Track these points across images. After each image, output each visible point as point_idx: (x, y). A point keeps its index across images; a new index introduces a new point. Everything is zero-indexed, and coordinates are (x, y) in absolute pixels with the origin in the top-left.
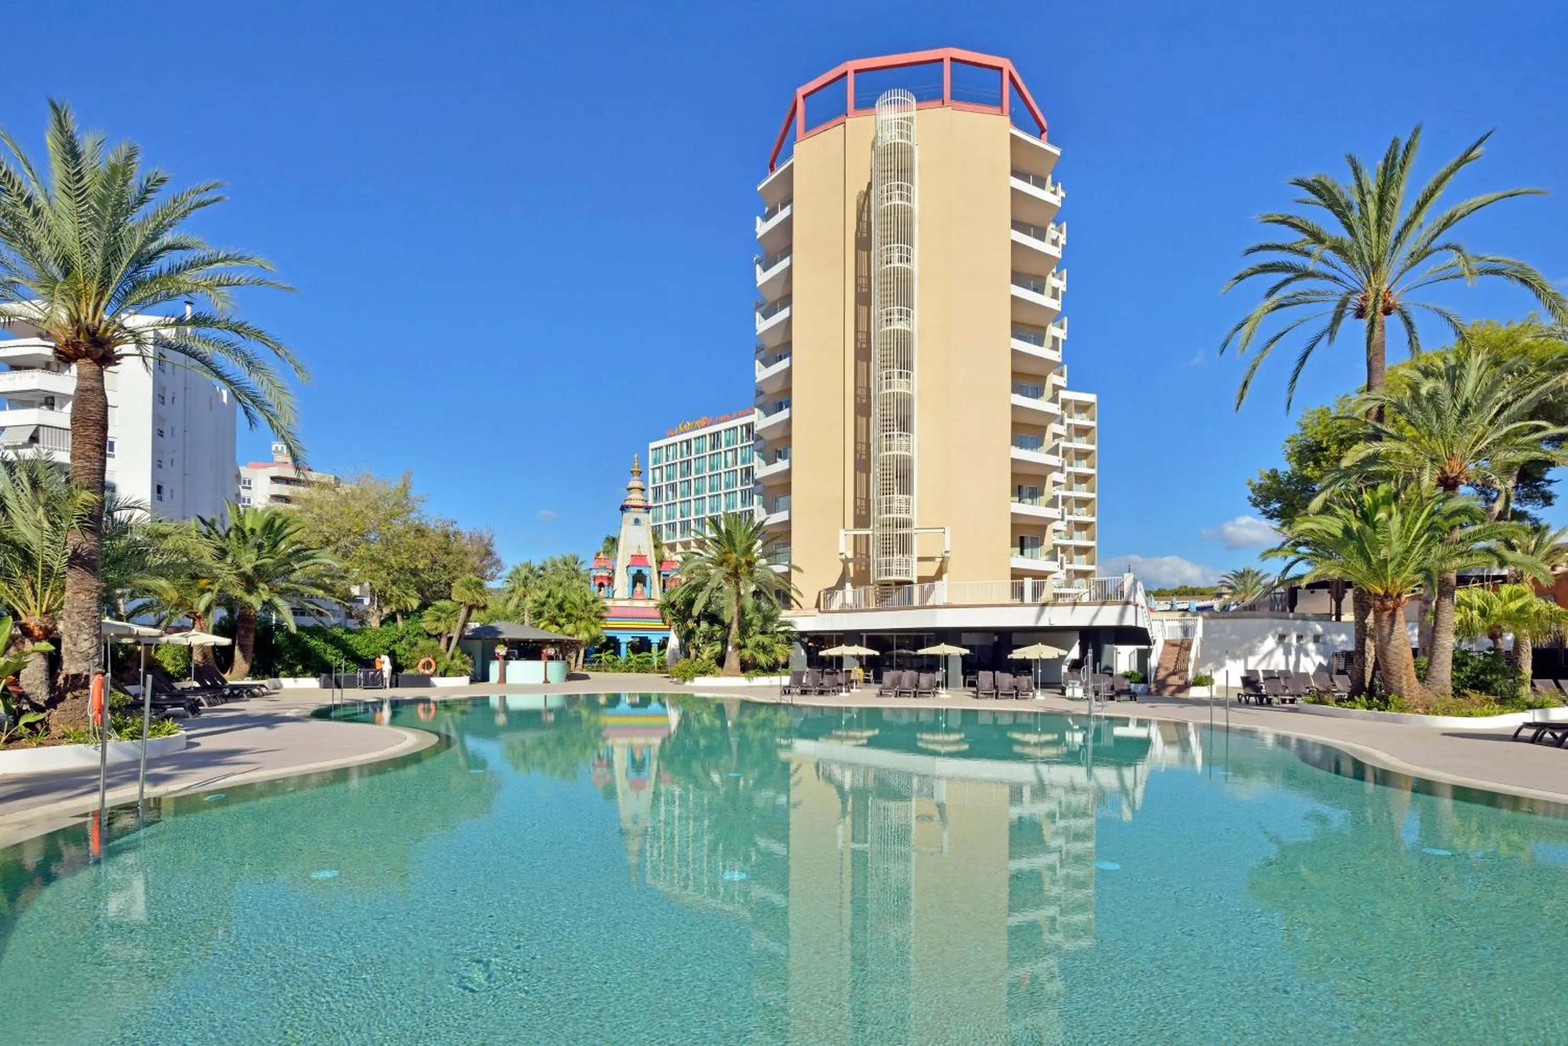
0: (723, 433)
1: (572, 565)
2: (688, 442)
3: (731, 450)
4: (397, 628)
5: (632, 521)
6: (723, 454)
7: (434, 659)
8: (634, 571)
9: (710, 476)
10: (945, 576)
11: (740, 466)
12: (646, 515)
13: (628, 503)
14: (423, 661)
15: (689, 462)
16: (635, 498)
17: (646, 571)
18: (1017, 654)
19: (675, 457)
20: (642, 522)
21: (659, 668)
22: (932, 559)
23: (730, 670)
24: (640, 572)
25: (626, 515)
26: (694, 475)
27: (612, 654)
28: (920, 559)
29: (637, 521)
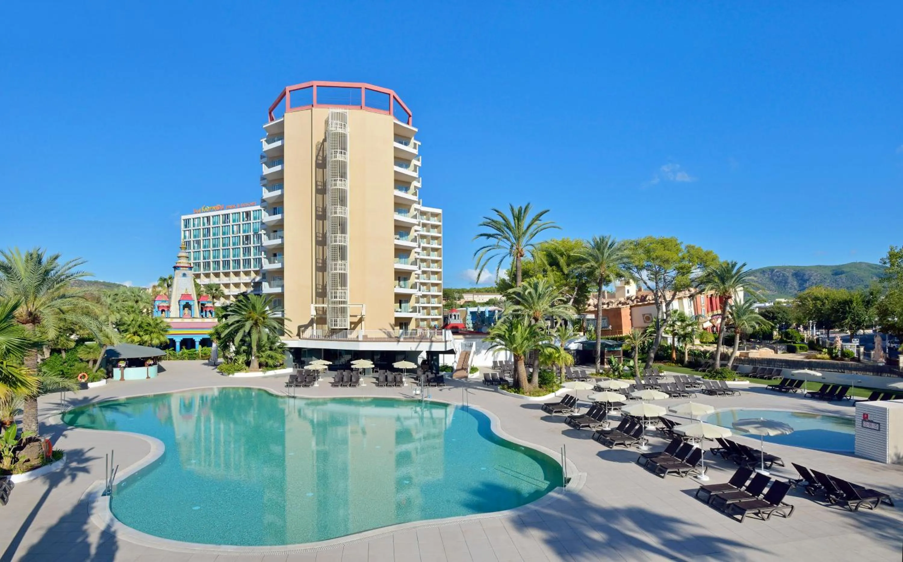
0: (231, 215)
1: (137, 293)
2: (208, 218)
3: (237, 225)
4: (62, 357)
5: (181, 275)
6: (231, 227)
7: (86, 373)
8: (183, 303)
9: (223, 238)
10: (363, 322)
11: (241, 234)
12: (190, 271)
13: (178, 265)
14: (80, 375)
15: (209, 229)
16: (183, 262)
17: (191, 303)
18: (397, 365)
19: (199, 225)
20: (187, 275)
21: (202, 356)
22: (356, 316)
23: (254, 368)
24: (187, 303)
25: (177, 271)
26: (212, 237)
27: (173, 350)
28: (351, 316)
29: (184, 275)
